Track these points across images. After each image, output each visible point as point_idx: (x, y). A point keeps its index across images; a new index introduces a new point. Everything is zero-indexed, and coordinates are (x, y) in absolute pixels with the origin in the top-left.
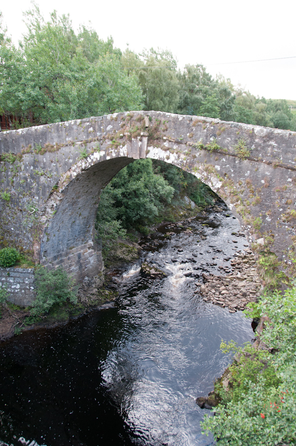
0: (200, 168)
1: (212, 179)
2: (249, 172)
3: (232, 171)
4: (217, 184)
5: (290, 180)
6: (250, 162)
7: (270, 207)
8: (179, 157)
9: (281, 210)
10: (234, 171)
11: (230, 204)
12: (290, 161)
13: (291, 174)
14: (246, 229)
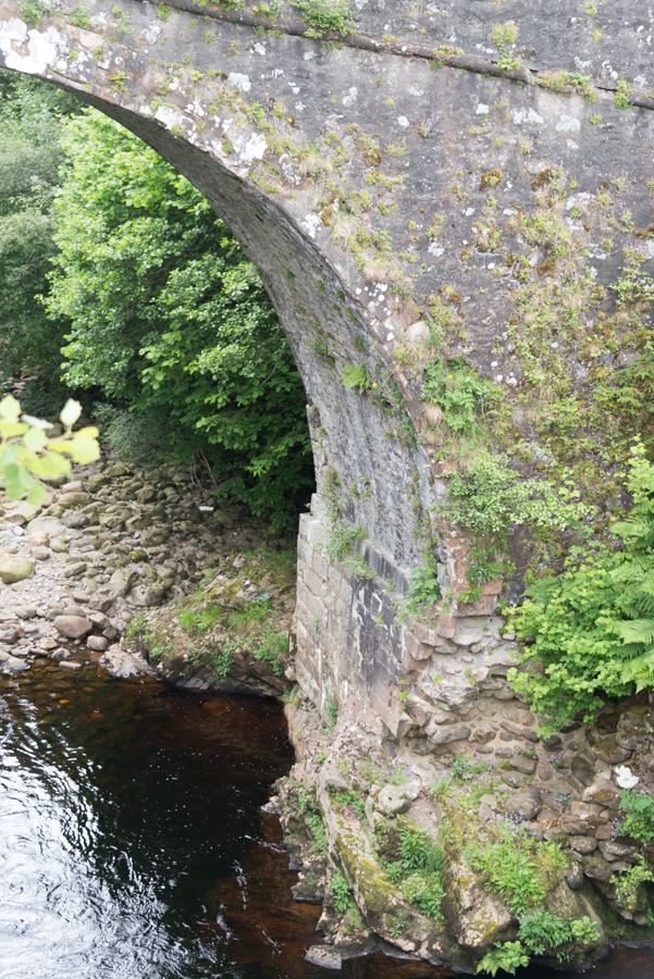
0: (173, 87)
1: (226, 127)
2: (353, 90)
3: (296, 90)
4: (249, 145)
5: (482, 109)
6: (355, 55)
7: (435, 208)
8: (73, 42)
9: (470, 211)
10: (303, 91)
11: (308, 217)
12: (479, 46)
13: (483, 88)
14: (371, 299)
